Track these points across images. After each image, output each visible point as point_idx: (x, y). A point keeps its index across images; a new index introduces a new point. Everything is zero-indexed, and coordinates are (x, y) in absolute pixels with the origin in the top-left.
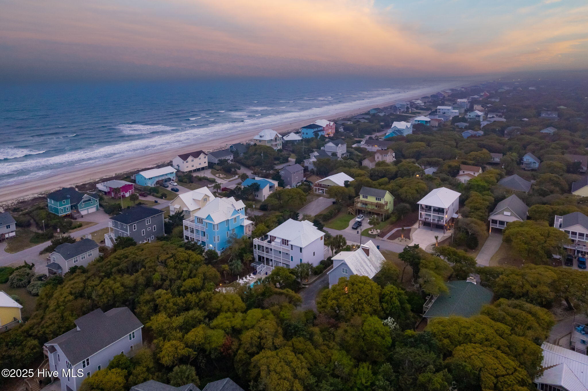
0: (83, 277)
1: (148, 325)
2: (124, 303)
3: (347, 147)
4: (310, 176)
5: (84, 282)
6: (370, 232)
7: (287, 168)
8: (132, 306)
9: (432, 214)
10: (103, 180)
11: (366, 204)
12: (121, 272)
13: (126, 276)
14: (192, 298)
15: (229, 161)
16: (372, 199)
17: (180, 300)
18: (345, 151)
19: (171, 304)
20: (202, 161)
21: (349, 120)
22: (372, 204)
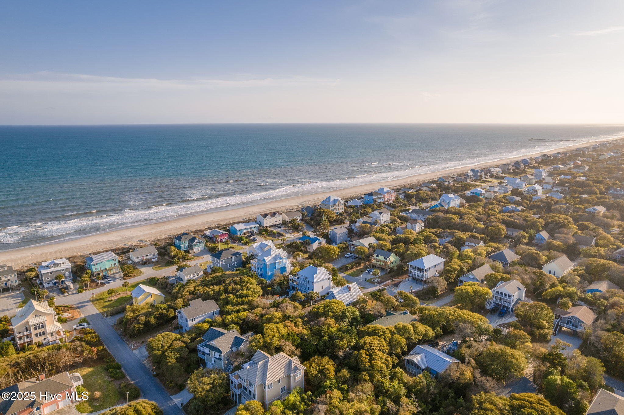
0: (194, 285)
1: (222, 309)
2: (213, 298)
3: (391, 215)
4: (354, 237)
5: (194, 287)
6: (373, 280)
7: (334, 230)
8: (217, 300)
9: (417, 272)
10: (209, 228)
11: (377, 260)
12: (213, 284)
13: (215, 286)
14: (245, 299)
15: (298, 221)
16: (381, 258)
17: (239, 300)
18: (389, 219)
19: (235, 301)
20: (277, 220)
21: (411, 188)
22: (381, 261)
